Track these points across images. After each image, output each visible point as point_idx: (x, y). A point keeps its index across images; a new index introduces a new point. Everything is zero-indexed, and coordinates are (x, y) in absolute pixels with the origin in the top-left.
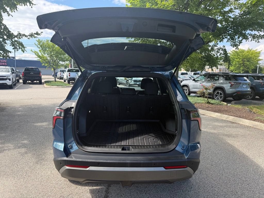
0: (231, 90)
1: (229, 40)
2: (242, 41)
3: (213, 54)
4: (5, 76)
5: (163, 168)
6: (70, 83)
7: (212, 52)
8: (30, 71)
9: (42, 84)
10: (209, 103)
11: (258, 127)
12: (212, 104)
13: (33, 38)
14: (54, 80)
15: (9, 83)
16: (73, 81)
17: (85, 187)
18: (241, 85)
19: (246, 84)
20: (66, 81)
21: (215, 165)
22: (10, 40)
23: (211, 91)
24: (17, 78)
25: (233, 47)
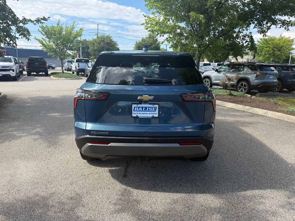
0: (256, 81)
1: (257, 25)
2: (271, 27)
3: (238, 42)
4: (8, 67)
5: (178, 144)
6: (80, 75)
7: (237, 39)
8: (34, 61)
9: (49, 75)
10: (231, 95)
11: (280, 118)
12: (235, 96)
13: (39, 23)
14: (61, 71)
15: (13, 74)
16: (83, 73)
17: (104, 168)
18: (268, 76)
19: (273, 74)
20: (75, 73)
21: (231, 151)
22: (15, 26)
23: (234, 82)
24: (20, 69)
25: (261, 34)
